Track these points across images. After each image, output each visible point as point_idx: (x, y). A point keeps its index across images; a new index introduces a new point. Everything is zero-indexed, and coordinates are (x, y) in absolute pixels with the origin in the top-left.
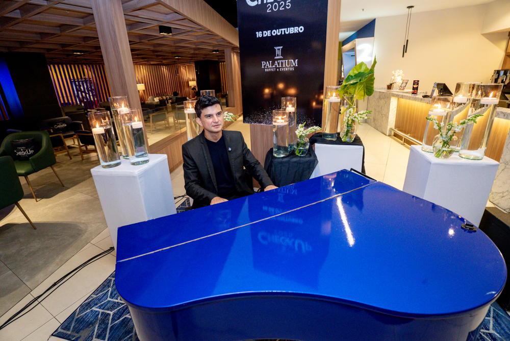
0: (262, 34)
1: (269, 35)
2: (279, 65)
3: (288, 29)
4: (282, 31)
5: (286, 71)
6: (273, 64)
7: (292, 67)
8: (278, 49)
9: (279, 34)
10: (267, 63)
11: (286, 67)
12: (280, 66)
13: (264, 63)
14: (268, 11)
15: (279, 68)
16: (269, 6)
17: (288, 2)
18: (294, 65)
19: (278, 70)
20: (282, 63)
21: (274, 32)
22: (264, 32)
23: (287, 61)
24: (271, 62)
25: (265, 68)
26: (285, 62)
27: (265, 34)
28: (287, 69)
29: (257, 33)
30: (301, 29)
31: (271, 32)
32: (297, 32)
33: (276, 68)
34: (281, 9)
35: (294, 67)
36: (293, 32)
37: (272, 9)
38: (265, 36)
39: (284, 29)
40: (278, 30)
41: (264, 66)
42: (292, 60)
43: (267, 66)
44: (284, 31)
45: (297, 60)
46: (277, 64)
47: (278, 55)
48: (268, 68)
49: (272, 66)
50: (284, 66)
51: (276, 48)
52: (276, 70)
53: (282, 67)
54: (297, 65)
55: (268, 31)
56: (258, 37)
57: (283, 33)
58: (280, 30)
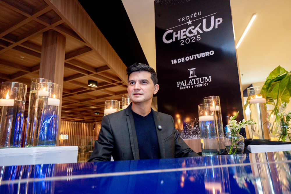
0: (177, 61)
1: (183, 61)
2: (193, 83)
3: (200, 54)
4: (194, 57)
5: (200, 87)
6: (187, 83)
7: (206, 83)
8: (192, 71)
9: (191, 59)
10: (182, 82)
11: (200, 83)
12: (195, 83)
13: (179, 83)
14: (181, 45)
15: (194, 85)
16: (182, 41)
17: (198, 37)
18: (208, 81)
19: (192, 87)
20: (196, 81)
21: (187, 59)
22: (178, 60)
23: (200, 78)
24: (185, 81)
25: (180, 87)
26: (199, 79)
27: (180, 60)
28: (201, 85)
29: (172, 61)
30: (212, 53)
31: (185, 59)
32: (209, 55)
33: (191, 85)
34: (192, 42)
35: (209, 82)
36: (204, 56)
37: (184, 43)
38: (179, 62)
39: (196, 55)
40: (190, 57)
41: (179, 85)
42: (206, 77)
43: (182, 85)
44: (197, 56)
45: (210, 77)
46: (191, 82)
47: (192, 75)
48: (183, 86)
49: (187, 84)
50: (198, 83)
51: (190, 70)
52: (191, 87)
53: (197, 84)
54: (210, 81)
55: (182, 58)
56: (173, 63)
57: (195, 58)
58: (193, 56)
